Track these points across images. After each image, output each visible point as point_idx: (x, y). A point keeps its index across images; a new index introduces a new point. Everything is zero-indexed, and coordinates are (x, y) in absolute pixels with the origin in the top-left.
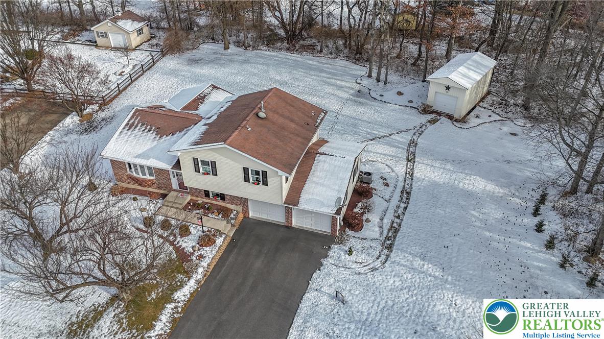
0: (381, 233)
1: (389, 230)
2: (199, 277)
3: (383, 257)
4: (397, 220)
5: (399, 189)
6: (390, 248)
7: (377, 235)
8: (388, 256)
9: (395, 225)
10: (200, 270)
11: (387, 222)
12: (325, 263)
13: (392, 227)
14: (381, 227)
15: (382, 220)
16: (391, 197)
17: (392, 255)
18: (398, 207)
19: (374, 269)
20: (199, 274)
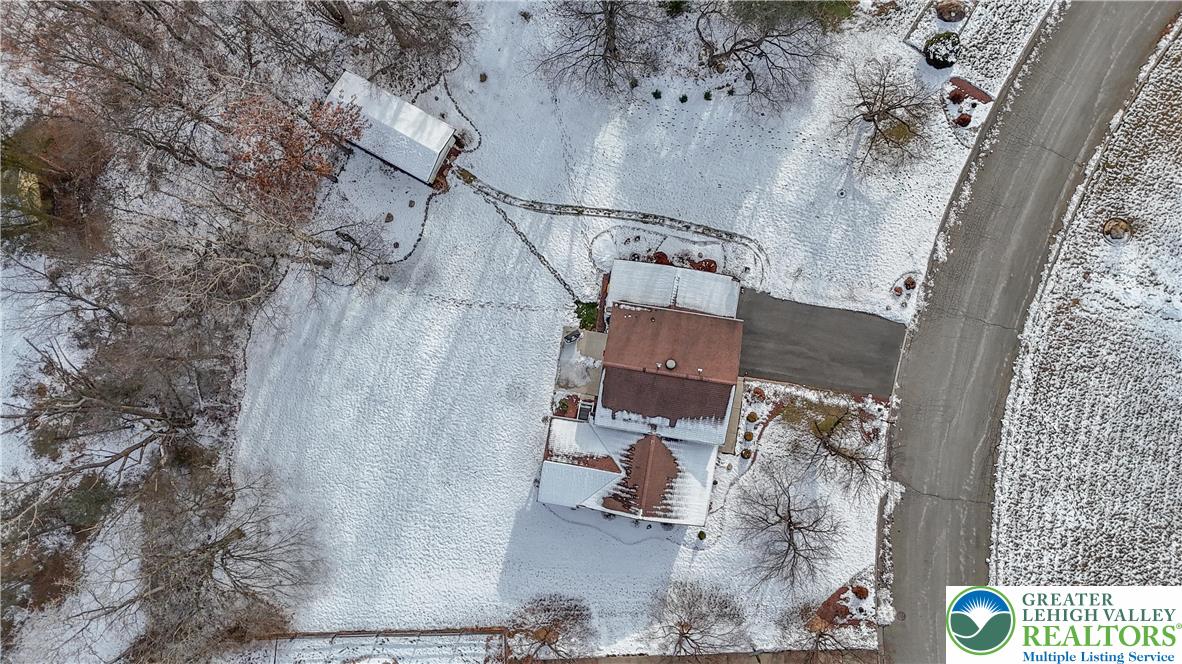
0: (714, 243)
1: (708, 235)
2: (793, 389)
3: (744, 241)
4: (693, 228)
5: (642, 226)
6: (731, 236)
7: (717, 248)
8: (742, 237)
9: (700, 230)
10: (788, 390)
11: (696, 238)
12: (761, 289)
13: (703, 233)
14: (705, 243)
15: (695, 243)
16: (657, 234)
17: (740, 233)
18: (671, 227)
19: (760, 249)
20: (792, 390)
